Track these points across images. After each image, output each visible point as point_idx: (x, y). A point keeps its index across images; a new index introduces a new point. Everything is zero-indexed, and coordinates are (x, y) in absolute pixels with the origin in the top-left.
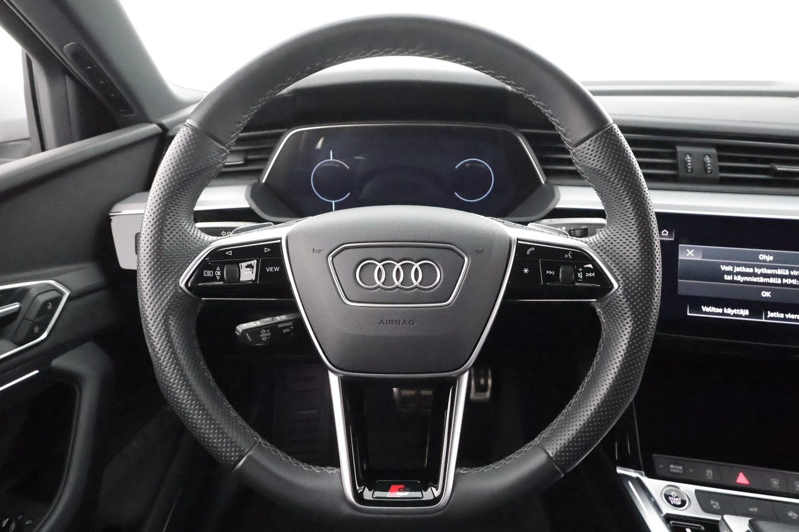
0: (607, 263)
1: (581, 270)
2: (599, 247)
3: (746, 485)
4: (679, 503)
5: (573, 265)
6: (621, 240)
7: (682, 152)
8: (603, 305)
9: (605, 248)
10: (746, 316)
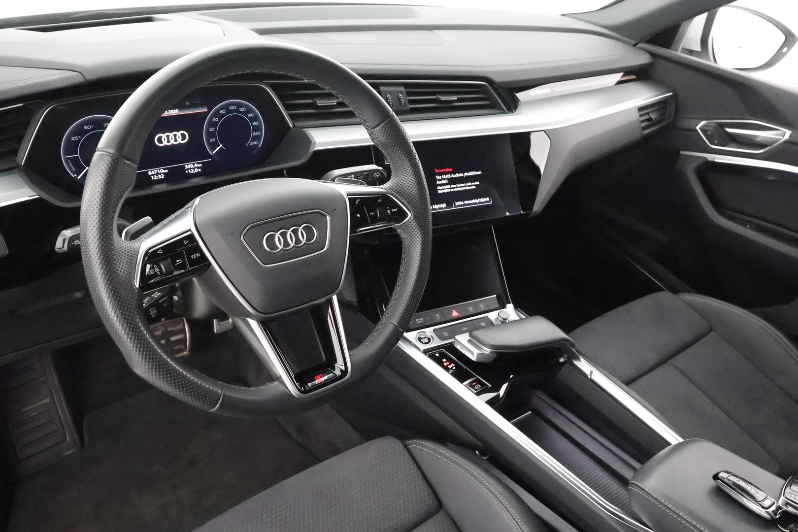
1: (388, 208)
2: (394, 191)
3: (457, 316)
4: (427, 341)
5: (383, 205)
7: (384, 91)
8: (402, 227)
9: (398, 192)
10: (445, 208)
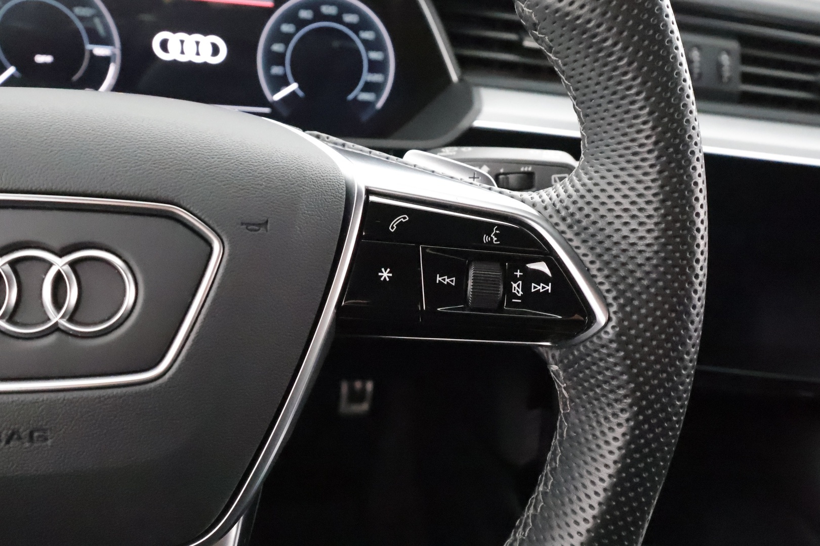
0: (584, 258)
1: (518, 274)
2: (564, 219)
5: (501, 260)
6: (618, 203)
8: (567, 358)
9: (579, 222)
